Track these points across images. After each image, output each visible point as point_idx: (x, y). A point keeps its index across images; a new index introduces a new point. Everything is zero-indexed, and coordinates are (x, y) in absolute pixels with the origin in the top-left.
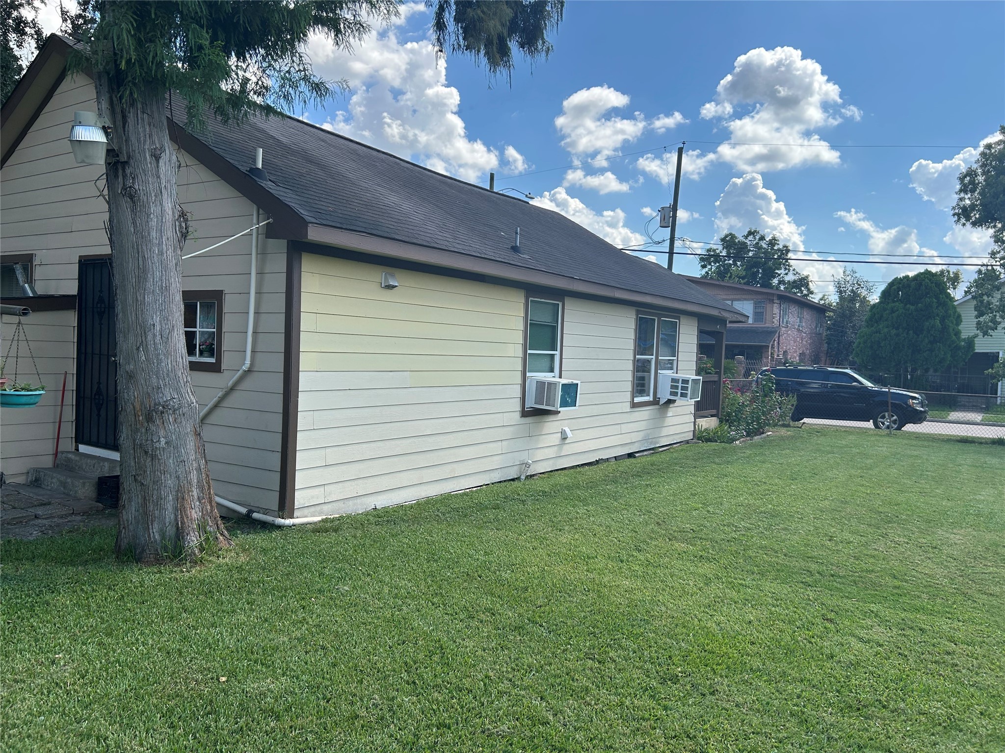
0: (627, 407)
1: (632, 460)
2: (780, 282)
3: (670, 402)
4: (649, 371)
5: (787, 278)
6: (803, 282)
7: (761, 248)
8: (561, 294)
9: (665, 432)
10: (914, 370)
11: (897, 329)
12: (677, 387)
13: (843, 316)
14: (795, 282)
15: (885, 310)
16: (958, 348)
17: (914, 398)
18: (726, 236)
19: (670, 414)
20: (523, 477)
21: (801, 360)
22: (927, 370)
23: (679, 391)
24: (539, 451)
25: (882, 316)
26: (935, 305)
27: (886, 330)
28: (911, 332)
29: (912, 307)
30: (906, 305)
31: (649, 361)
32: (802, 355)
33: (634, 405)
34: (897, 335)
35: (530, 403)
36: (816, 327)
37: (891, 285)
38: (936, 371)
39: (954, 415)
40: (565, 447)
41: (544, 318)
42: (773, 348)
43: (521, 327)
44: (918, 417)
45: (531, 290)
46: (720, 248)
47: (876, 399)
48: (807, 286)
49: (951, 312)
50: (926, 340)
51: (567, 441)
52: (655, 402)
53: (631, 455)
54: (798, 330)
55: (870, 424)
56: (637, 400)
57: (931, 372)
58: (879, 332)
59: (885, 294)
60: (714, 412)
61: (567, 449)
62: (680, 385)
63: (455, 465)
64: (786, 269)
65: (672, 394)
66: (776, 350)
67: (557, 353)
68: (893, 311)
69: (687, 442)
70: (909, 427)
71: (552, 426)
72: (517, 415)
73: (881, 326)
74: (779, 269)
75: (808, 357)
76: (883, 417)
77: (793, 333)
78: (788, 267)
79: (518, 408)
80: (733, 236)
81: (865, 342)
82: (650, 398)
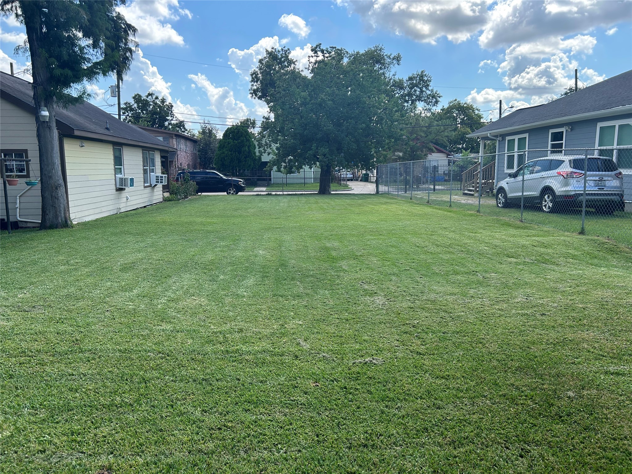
0: (142, 188)
1: (145, 208)
2: (169, 124)
3: (156, 185)
4: (147, 174)
5: (173, 122)
6: (181, 124)
7: (156, 104)
8: (121, 145)
9: (155, 198)
10: (239, 170)
11: (231, 152)
12: (158, 179)
13: (206, 144)
14: (177, 124)
15: (225, 143)
16: (255, 160)
17: (240, 181)
18: (136, 96)
19: (155, 191)
20: (118, 213)
21: (188, 168)
22: (244, 170)
23: (160, 181)
24: (122, 204)
25: (224, 146)
26: (245, 141)
27: (227, 152)
28: (237, 153)
29: (236, 142)
30: (234, 140)
31: (147, 169)
32: (188, 165)
33: (145, 187)
34: (231, 154)
35: (118, 186)
36: (193, 150)
37: (226, 131)
38: (248, 170)
39: (256, 189)
40: (128, 203)
41: (117, 154)
42: (175, 162)
43: (112, 158)
44: (241, 189)
45: (114, 144)
46: (133, 102)
47: (227, 183)
48: (184, 126)
49: (251, 144)
50: (243, 157)
51: (128, 200)
52: (150, 186)
53: (145, 207)
54: (185, 152)
55: (225, 193)
56: (146, 185)
57: (246, 171)
58: (224, 153)
59: (225, 135)
60: (168, 190)
61: (129, 204)
62: (160, 178)
63: (102, 208)
64: (171, 116)
65: (157, 182)
66: (177, 163)
67: (122, 167)
68: (229, 144)
69: (161, 202)
70: (240, 193)
71: (124, 194)
72: (115, 190)
73: (224, 150)
74: (168, 116)
75: (191, 166)
76: (230, 190)
77: (183, 154)
78: (173, 115)
79: (115, 188)
80: (140, 96)
81: (218, 158)
82: (149, 184)
